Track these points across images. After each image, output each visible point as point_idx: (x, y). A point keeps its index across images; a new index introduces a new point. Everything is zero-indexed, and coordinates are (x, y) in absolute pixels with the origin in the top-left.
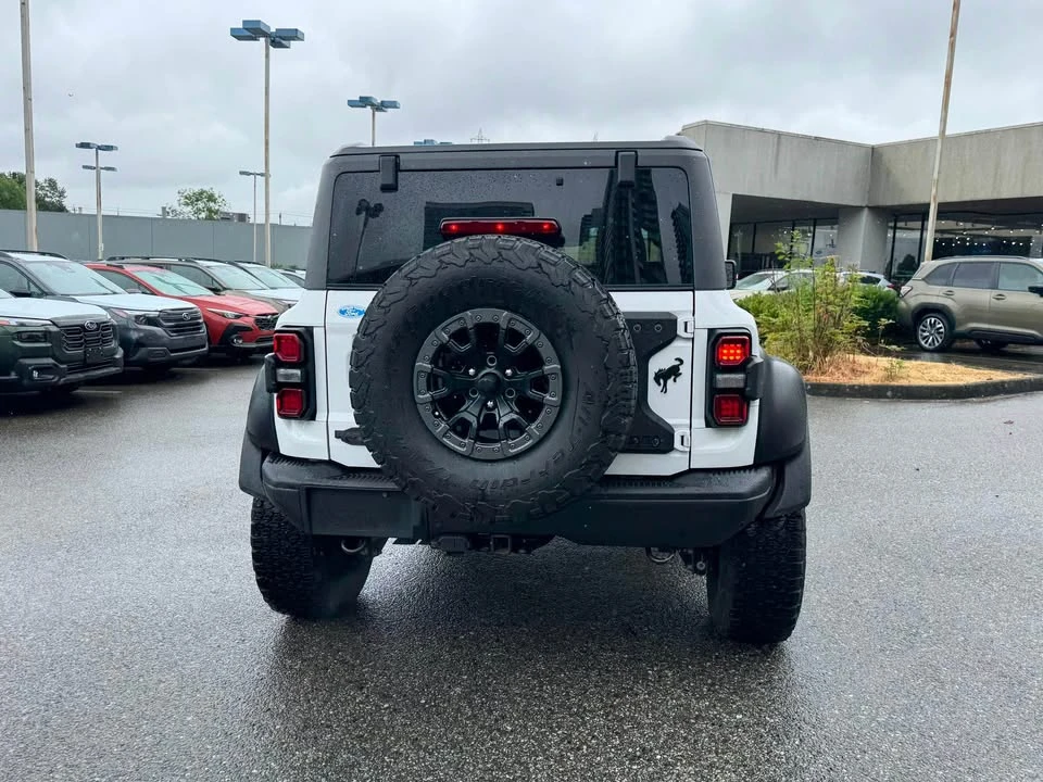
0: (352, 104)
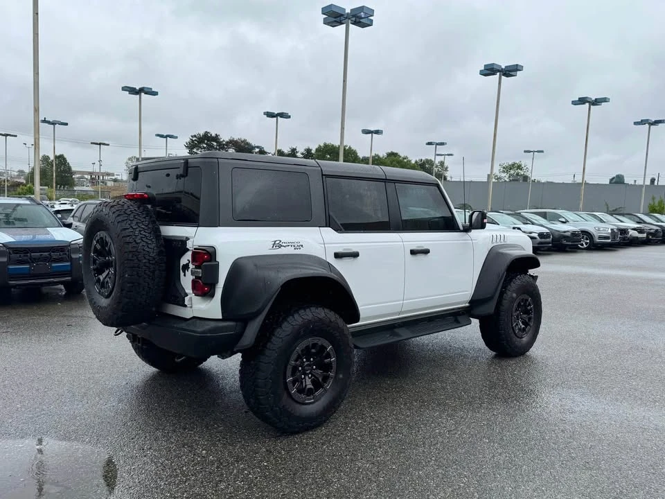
0: (574, 103)
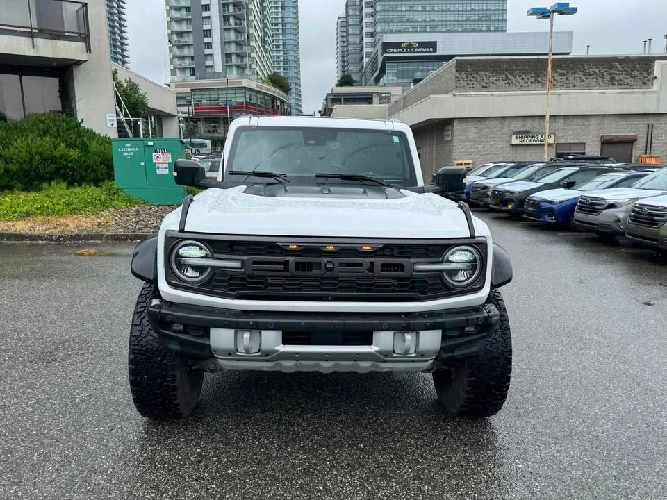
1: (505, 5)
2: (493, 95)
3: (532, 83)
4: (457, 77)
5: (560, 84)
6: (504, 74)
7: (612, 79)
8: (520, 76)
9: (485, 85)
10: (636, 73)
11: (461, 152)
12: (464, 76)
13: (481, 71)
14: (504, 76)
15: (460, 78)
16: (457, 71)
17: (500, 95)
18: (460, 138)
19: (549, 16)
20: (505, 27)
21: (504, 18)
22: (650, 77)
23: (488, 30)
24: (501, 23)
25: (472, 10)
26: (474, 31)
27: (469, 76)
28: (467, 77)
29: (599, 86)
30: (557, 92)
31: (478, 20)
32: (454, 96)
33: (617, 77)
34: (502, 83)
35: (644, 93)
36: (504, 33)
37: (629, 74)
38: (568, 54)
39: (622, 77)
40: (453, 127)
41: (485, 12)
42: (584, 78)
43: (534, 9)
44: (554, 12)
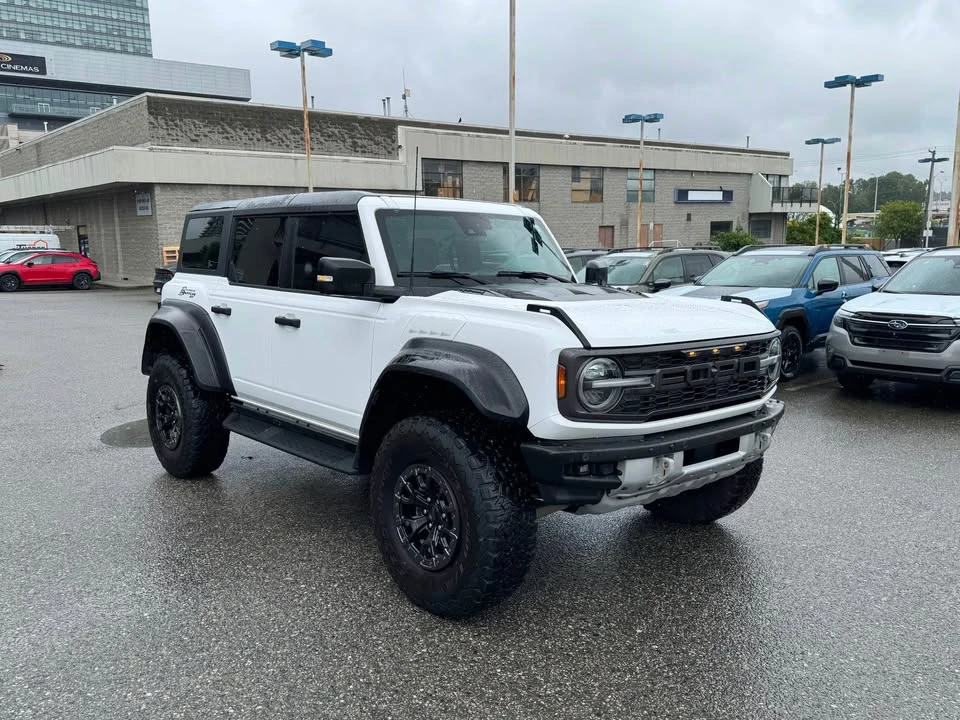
1: (146, 17)
2: (208, 153)
3: (258, 140)
4: (151, 123)
5: (294, 144)
6: (219, 124)
7: (355, 144)
8: (242, 129)
9: (194, 138)
10: (379, 139)
11: (171, 234)
12: (162, 122)
13: (186, 116)
14: (219, 127)
15: (156, 124)
16: (150, 113)
17: (217, 154)
18: (166, 212)
19: (298, 55)
20: (151, 50)
21: (148, 37)
22: (395, 146)
23: (125, 52)
24: (143, 42)
25: (94, 17)
26: (101, 49)
27: (170, 123)
28: (166, 124)
29: (340, 152)
30: (292, 155)
31: (106, 34)
32: (151, 149)
33: (359, 142)
34: (216, 136)
35: (391, 164)
36: (149, 59)
37: (372, 140)
38: (247, 100)
39: (365, 142)
40: (152, 197)
41: (116, 23)
42: (322, 139)
43: (280, 43)
44: (305, 50)
